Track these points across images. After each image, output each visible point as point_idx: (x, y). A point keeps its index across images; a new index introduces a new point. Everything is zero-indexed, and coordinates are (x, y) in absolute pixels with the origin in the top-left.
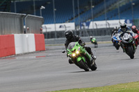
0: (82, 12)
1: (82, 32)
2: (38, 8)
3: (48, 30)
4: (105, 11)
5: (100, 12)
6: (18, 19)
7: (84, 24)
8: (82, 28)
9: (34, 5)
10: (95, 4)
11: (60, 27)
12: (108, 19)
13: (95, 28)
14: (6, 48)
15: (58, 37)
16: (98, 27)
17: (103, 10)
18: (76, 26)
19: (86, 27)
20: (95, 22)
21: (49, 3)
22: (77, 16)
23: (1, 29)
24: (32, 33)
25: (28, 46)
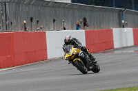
14: (104, 43)
23: (100, 23)
24: (130, 27)
25: (126, 40)
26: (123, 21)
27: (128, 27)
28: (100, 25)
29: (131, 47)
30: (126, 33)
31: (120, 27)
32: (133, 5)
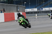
0: (40, 5)
1: (40, 12)
2: (23, 3)
3: (27, 11)
4: (49, 4)
5: (47, 5)
6: (16, 7)
7: (41, 9)
8: (40, 10)
9: (22, 2)
10: (45, 1)
11: (32, 10)
12: (50, 7)
13: (45, 10)
14: (11, 18)
15: (31, 14)
16: (46, 10)
17: (48, 4)
18: (38, 9)
19: (41, 10)
20: (45, 8)
21: (28, 1)
22: (38, 6)
23: (10, 11)
24: (21, 12)
26: (18, 10)
28: (10, 12)
32: (22, 4)
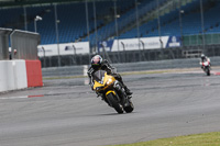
0: (101, 26)
2: (31, 19)
4: (138, 23)
5: (129, 25)
7: (104, 44)
8: (101, 50)
9: (25, 14)
10: (121, 12)
11: (67, 49)
12: (141, 36)
16: (127, 49)
17: (134, 22)
19: (107, 49)
20: (120, 41)
21: (48, 11)
22: (92, 31)
24: (22, 58)
25: (16, 79)
26: (10, 49)
27: (17, 58)
29: (22, 90)
30: (15, 67)
31: (5, 58)
